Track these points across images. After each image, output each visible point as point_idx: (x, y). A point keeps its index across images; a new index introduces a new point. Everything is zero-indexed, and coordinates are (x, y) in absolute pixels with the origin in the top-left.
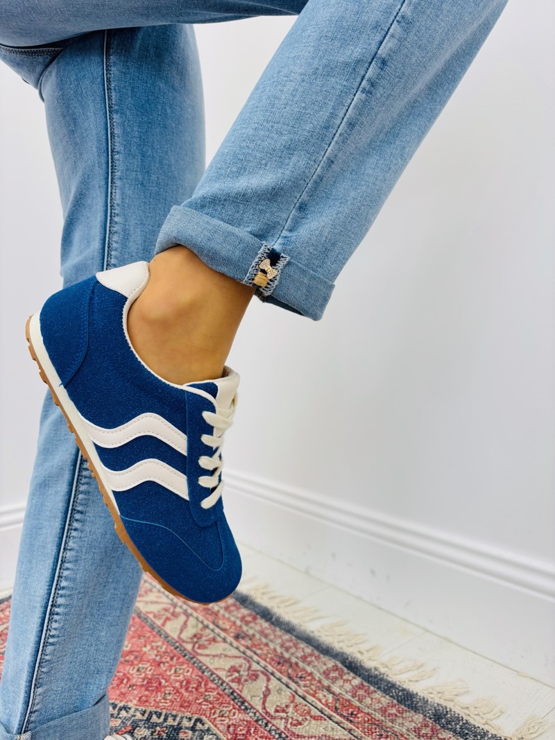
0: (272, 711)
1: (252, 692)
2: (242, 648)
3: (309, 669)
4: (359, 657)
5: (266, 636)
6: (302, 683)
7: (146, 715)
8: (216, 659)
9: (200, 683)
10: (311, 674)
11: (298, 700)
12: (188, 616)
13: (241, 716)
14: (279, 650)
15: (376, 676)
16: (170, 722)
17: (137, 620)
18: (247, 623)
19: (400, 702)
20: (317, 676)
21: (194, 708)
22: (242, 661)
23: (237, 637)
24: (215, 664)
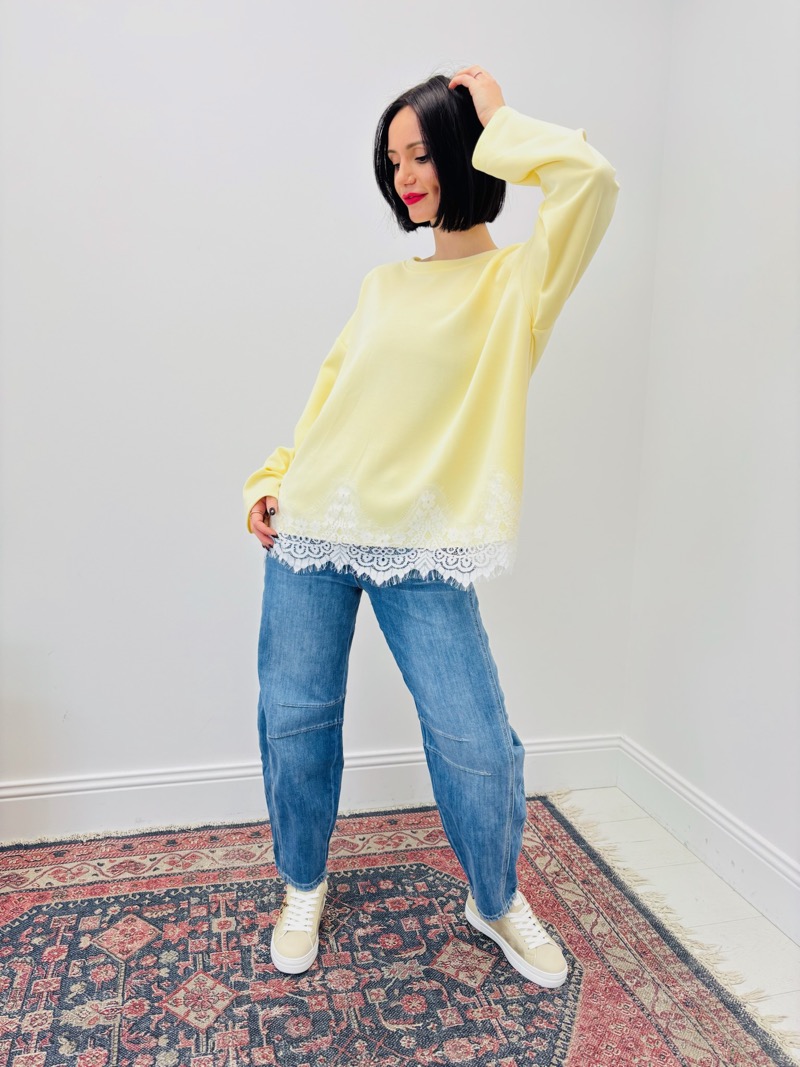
0: (595, 932)
1: (587, 920)
2: (585, 891)
3: (626, 919)
4: (664, 922)
5: (604, 888)
6: (619, 925)
8: (568, 893)
9: (554, 905)
10: (627, 922)
11: (614, 934)
12: (553, 857)
13: (575, 931)
14: (610, 899)
15: (670, 936)
18: (593, 875)
19: (678, 956)
20: (631, 924)
22: (584, 899)
23: (583, 882)
24: (566, 896)
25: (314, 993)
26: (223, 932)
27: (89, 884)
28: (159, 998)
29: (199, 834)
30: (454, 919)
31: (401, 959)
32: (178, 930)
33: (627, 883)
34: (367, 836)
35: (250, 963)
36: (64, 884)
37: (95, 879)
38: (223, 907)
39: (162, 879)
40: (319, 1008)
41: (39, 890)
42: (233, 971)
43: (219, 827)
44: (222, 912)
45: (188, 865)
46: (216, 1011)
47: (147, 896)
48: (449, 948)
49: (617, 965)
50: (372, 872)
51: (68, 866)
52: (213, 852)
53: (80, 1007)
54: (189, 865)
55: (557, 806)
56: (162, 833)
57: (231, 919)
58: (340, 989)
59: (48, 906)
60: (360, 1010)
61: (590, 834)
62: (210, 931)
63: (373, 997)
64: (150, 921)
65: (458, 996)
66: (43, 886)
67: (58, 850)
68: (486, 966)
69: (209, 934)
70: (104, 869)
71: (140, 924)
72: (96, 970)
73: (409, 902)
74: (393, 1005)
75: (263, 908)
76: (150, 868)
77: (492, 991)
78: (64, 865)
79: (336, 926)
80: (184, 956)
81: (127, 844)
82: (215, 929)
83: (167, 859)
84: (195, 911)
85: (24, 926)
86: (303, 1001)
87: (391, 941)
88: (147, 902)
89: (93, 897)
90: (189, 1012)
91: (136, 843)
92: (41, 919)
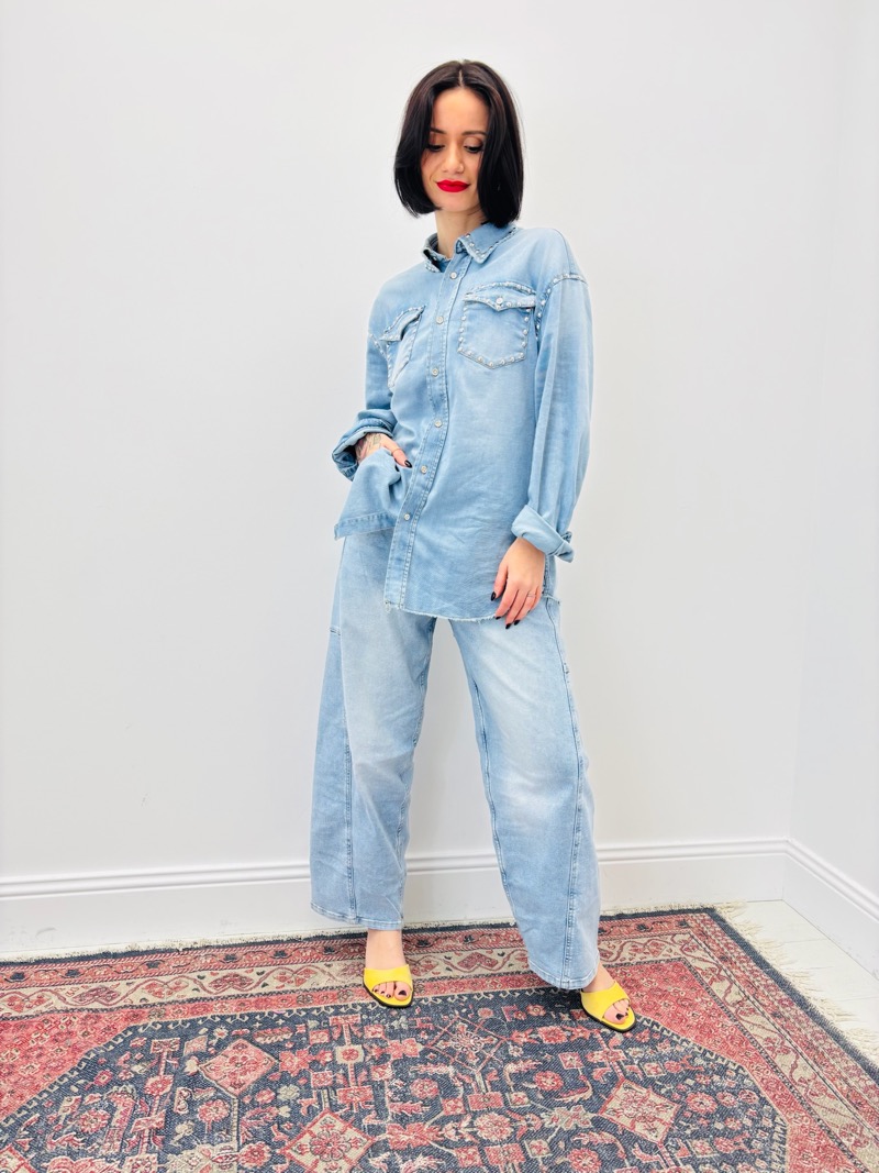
0: (796, 1077)
1: (784, 1062)
2: (777, 1026)
3: (832, 1062)
5: (800, 1022)
6: (824, 1069)
7: (701, 1052)
8: (755, 1027)
9: (742, 1042)
10: (833, 1065)
11: (818, 1079)
12: (732, 982)
13: (771, 1075)
14: (809, 1037)
16: (719, 1061)
17: (688, 972)
18: (784, 1007)
20: (838, 1068)
21: (738, 1058)
22: (776, 1035)
23: (774, 1015)
24: (754, 1031)
25: (462, 1144)
26: (350, 1063)
27: (190, 1001)
28: (281, 1144)
29: (311, 944)
30: (622, 1055)
31: (562, 1104)
32: (297, 1060)
33: (828, 1018)
34: (508, 951)
35: (383, 1102)
36: (161, 1001)
37: (195, 995)
38: (346, 1033)
39: (273, 998)
40: (470, 1162)
41: (132, 1006)
42: (366, 1112)
43: (333, 938)
44: (347, 1038)
45: (300, 982)
46: (349, 1161)
47: (258, 1017)
48: (620, 1092)
49: (828, 1118)
50: (517, 994)
51: (165, 979)
52: (329, 966)
53: (189, 1152)
54: (303, 981)
55: (728, 920)
56: (268, 943)
57: (358, 1047)
58: (494, 1139)
59: (144, 1026)
60: (520, 1166)
61: (774, 956)
62: (334, 1062)
63: (534, 1151)
64: (264, 1048)
65: (638, 1152)
66: (137, 1003)
67: (151, 960)
68: (668, 1116)
69: (334, 1066)
70: (205, 983)
71: (252, 1051)
72: (204, 1106)
73: (566, 1033)
74: (559, 1161)
75: (393, 1034)
76: (258, 983)
77: (678, 1148)
78: (160, 978)
79: (483, 1059)
80: (306, 1091)
81: (230, 954)
82: (340, 1060)
83: (276, 974)
84: (314, 1037)
85: (119, 1051)
86: (450, 1155)
87: (549, 1081)
88: (258, 1025)
89: (196, 1017)
90: (316, 1162)
91: (239, 955)
92: (138, 1042)
